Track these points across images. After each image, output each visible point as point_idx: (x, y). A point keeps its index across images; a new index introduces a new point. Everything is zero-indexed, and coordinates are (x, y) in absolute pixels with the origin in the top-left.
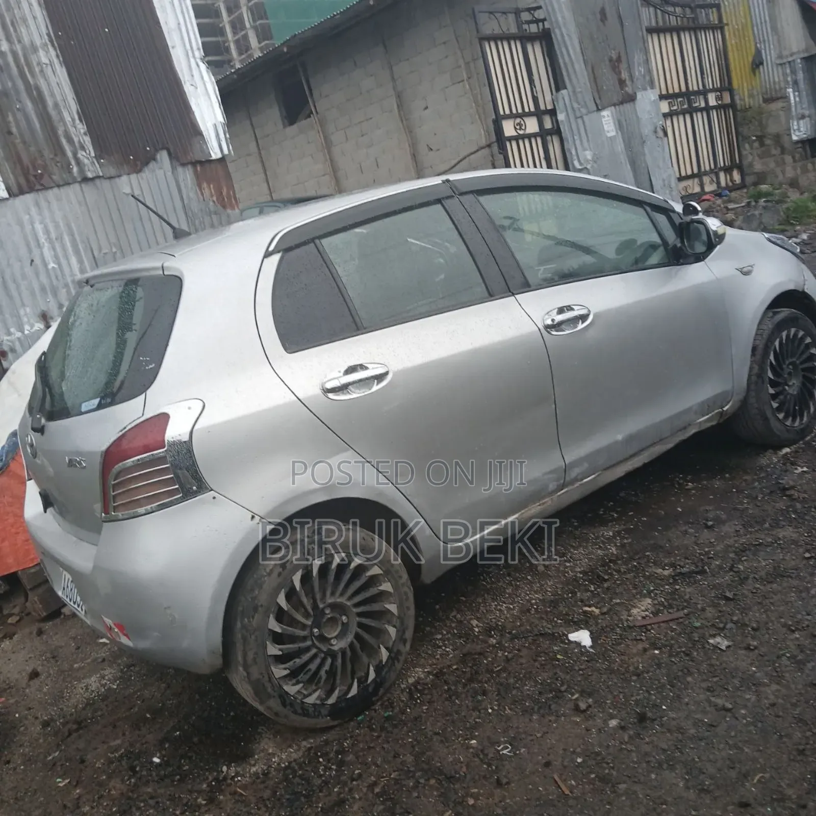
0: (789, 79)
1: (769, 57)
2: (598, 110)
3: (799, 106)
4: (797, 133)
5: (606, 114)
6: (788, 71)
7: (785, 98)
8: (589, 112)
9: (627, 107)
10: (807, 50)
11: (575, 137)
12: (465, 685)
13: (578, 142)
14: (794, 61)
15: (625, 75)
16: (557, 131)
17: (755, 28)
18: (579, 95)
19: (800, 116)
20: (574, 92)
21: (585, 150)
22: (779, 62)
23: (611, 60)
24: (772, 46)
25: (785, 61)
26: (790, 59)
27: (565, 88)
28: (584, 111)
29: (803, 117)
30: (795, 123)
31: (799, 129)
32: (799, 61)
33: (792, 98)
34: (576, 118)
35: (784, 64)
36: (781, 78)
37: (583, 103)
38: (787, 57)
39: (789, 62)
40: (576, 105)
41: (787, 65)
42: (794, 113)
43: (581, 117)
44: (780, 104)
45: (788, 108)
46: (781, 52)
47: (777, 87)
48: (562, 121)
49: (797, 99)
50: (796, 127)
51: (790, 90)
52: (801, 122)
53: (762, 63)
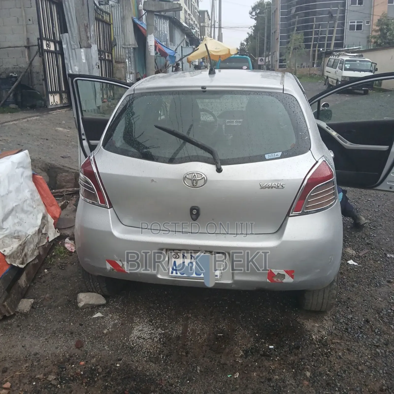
0: (127, 55)
1: (119, 43)
2: (81, 48)
3: (130, 68)
4: (129, 80)
5: (82, 50)
6: (127, 52)
7: (125, 63)
8: (78, 48)
9: (89, 49)
10: (134, 45)
11: (71, 58)
13: (71, 61)
14: (130, 48)
15: (89, 35)
16: (61, 52)
17: (114, 29)
18: (75, 38)
19: (130, 72)
20: (72, 35)
21: (75, 66)
22: (124, 46)
23: (85, 25)
24: (121, 39)
25: (126, 47)
26: (128, 47)
27: (67, 32)
28: (76, 47)
29: (132, 73)
30: (128, 75)
31: (130, 78)
32: (132, 49)
33: (128, 64)
34: (72, 49)
35: (126, 48)
36: (124, 54)
37: (76, 42)
38: (127, 45)
39: (128, 48)
40: (72, 43)
41: (127, 49)
42: (128, 70)
43: (74, 49)
44: (122, 65)
45: (126, 68)
46: (125, 43)
47: (122, 57)
48: (65, 49)
49: (130, 65)
50: (128, 77)
51: (127, 60)
52: (131, 75)
53: (116, 45)
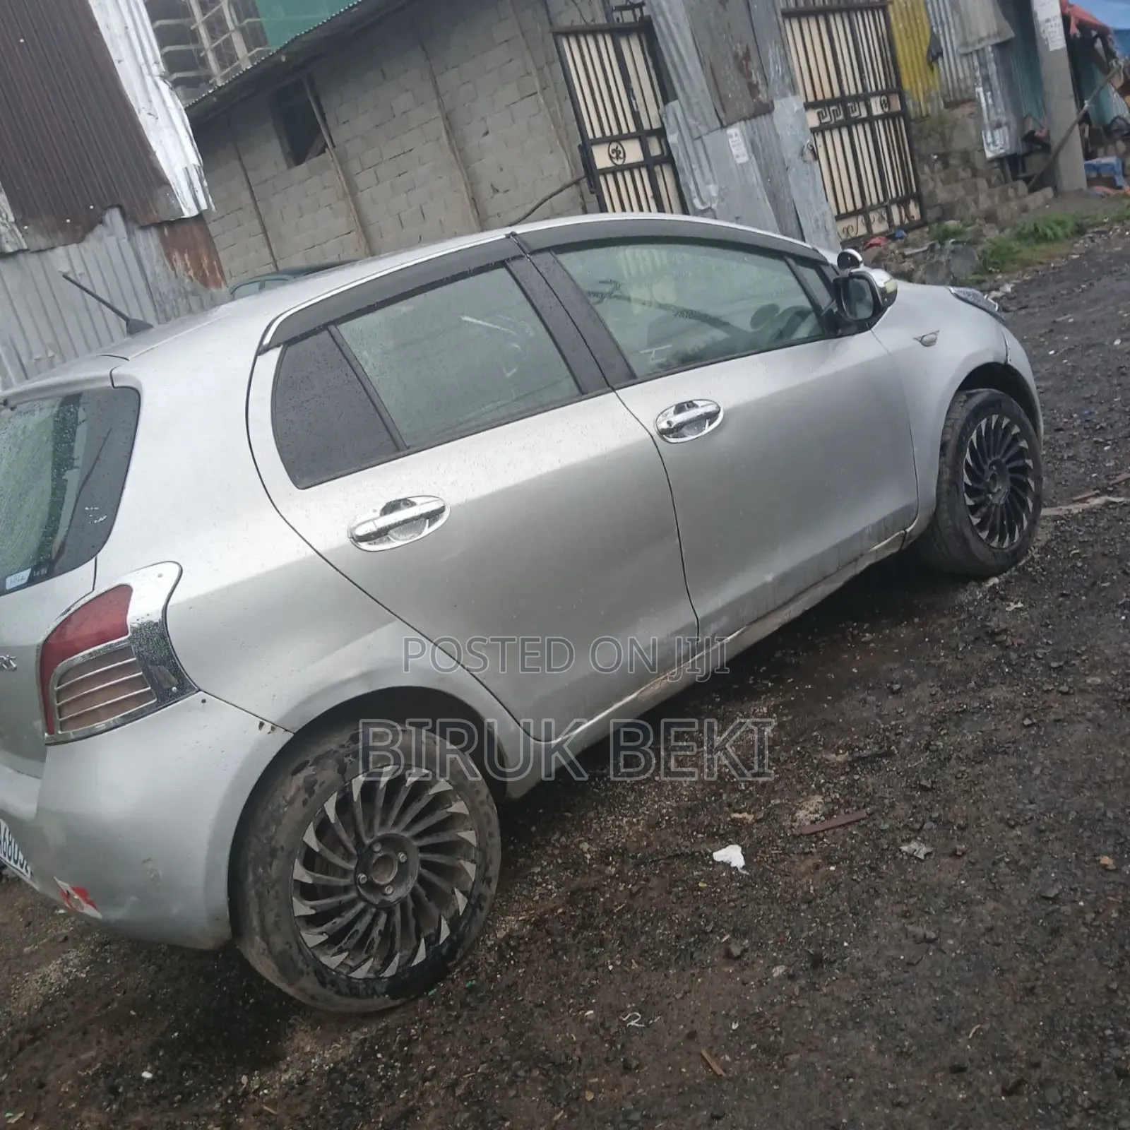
0: (978, 74)
1: (949, 45)
2: (723, 127)
3: (992, 112)
4: (992, 147)
5: (732, 131)
6: (976, 64)
7: (973, 100)
8: (710, 131)
9: (763, 121)
10: (999, 34)
11: (694, 166)
12: (575, 936)
13: (697, 173)
14: (983, 49)
15: (756, 77)
16: (668, 158)
17: (929, 6)
18: (696, 108)
19: (995, 124)
20: (689, 103)
21: (707, 183)
22: (962, 51)
23: (736, 56)
24: (953, 31)
25: (970, 49)
26: (978, 47)
27: (676, 97)
28: (703, 129)
29: (999, 126)
30: (989, 134)
31: (994, 142)
32: (990, 49)
33: (983, 100)
34: (693, 139)
35: (971, 53)
36: (968, 73)
37: (701, 119)
38: (973, 44)
39: (977, 51)
40: (692, 122)
41: (975, 56)
42: (986, 121)
43: (700, 137)
44: (967, 109)
45: (977, 115)
46: (965, 37)
47: (963, 86)
48: (674, 144)
49: (990, 101)
50: (989, 140)
51: (980, 90)
52: (997, 133)
53: (940, 54)
